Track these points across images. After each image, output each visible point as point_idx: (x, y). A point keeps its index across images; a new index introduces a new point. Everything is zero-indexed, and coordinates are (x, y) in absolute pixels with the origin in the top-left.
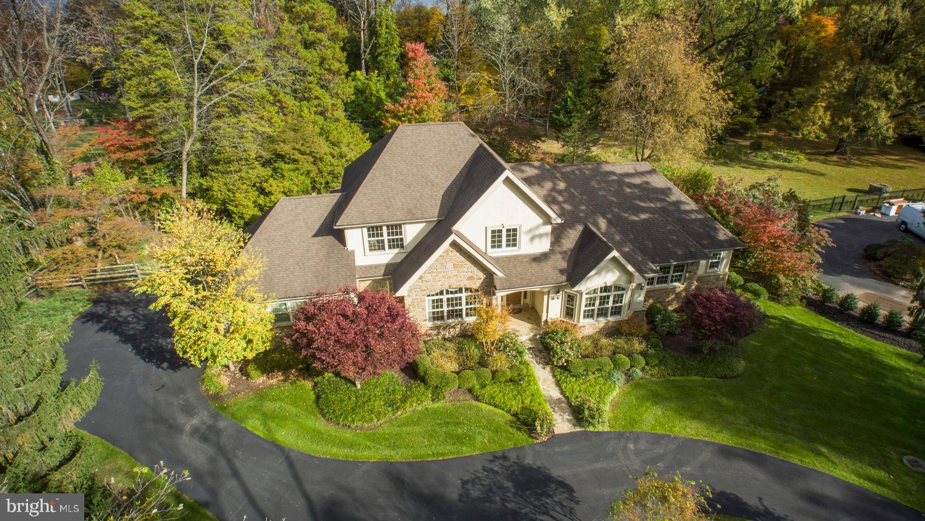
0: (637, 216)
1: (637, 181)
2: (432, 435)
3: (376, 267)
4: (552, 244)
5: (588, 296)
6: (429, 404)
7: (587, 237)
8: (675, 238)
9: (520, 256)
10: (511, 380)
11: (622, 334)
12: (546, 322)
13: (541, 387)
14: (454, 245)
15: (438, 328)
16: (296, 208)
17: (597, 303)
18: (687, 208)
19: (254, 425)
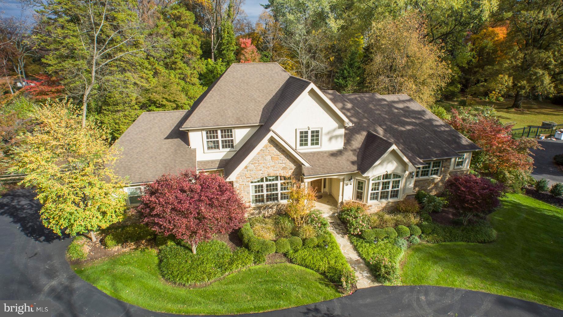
0: (404, 127)
1: (401, 106)
2: (254, 291)
3: (213, 162)
4: (345, 144)
5: (373, 182)
6: (251, 266)
7: (371, 139)
8: (432, 142)
9: (322, 152)
10: (318, 246)
11: (400, 212)
12: (342, 203)
13: (342, 251)
14: (272, 141)
15: (259, 208)
16: (154, 119)
17: (381, 187)
18: (438, 123)
19: (104, 285)
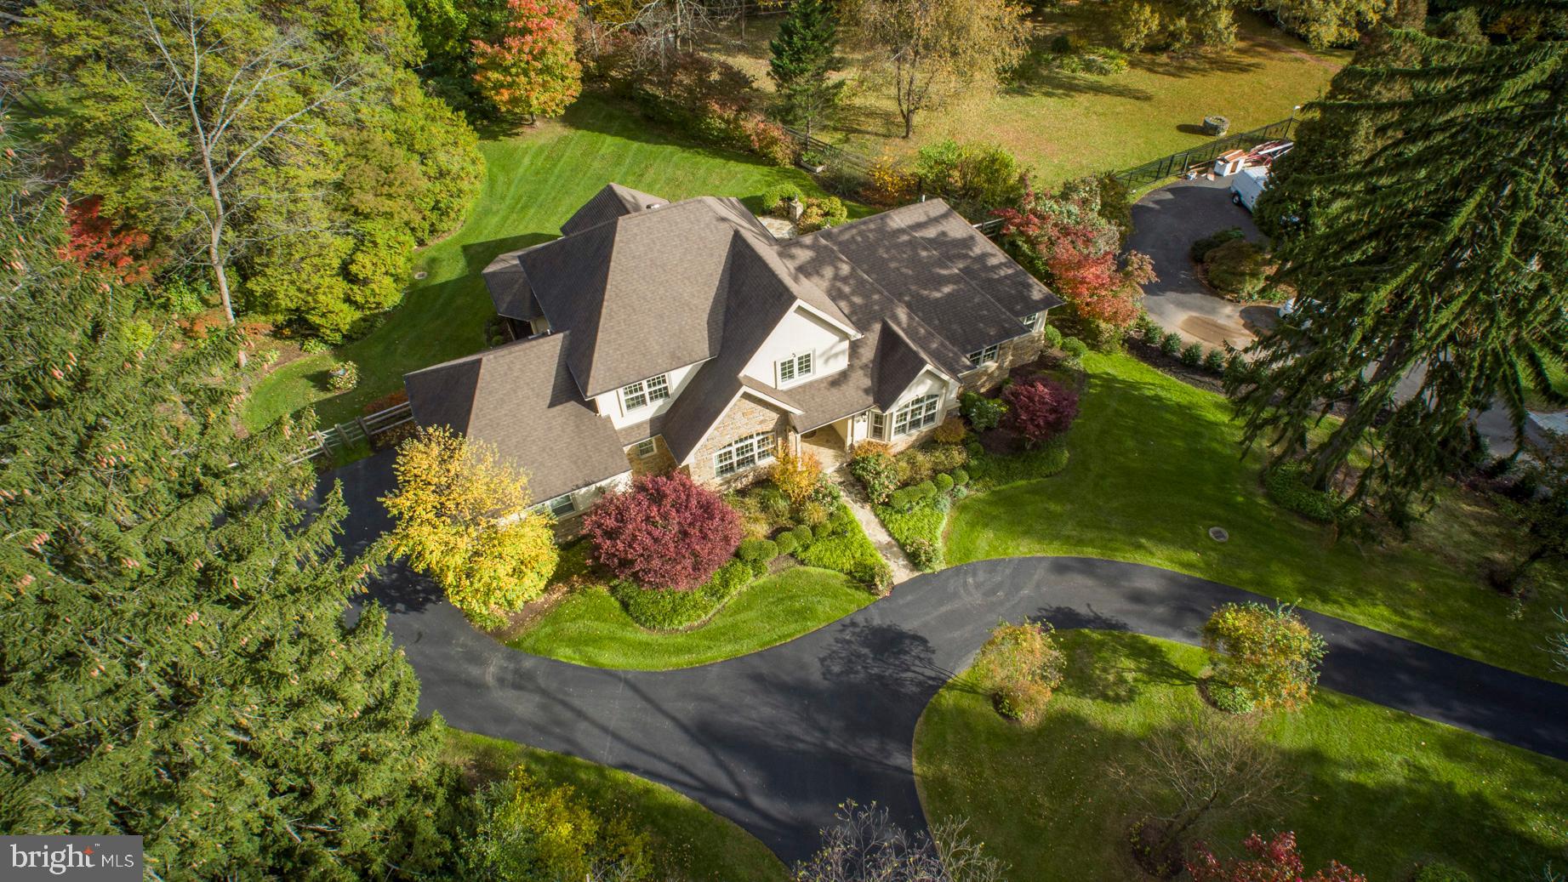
0: (939, 291)
2: (770, 617)
3: (639, 426)
4: (850, 360)
5: (899, 413)
6: (751, 580)
7: (889, 341)
8: (985, 312)
9: (816, 381)
10: (833, 533)
11: (938, 445)
12: (852, 446)
13: (866, 533)
14: (747, 396)
15: (728, 482)
16: (510, 369)
17: (909, 417)
18: (993, 261)
19: (564, 654)
